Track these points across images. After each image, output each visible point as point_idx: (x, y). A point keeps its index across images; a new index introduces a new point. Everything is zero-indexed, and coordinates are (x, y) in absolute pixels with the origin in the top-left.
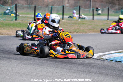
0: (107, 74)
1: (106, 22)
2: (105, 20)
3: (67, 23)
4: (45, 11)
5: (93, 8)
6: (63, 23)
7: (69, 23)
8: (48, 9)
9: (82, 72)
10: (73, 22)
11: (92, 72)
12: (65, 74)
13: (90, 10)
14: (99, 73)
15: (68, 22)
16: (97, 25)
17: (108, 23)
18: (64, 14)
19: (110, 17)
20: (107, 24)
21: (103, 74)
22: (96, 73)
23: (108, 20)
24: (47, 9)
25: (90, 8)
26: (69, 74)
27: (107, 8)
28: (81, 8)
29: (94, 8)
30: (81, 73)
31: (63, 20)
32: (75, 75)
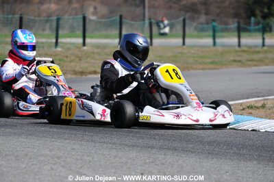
0: (185, 150)
1: (180, 50)
2: (177, 47)
3: (93, 53)
4: (44, 30)
5: (150, 19)
6: (85, 54)
7: (99, 54)
8: (51, 26)
9: (129, 146)
10: (106, 50)
11: (153, 147)
12: (93, 152)
13: (144, 24)
14: (168, 149)
15: (96, 50)
16: (160, 56)
17: (185, 51)
18: (87, 34)
19: (188, 41)
20: (182, 53)
22: (161, 148)
23: (184, 47)
24: (48, 25)
25: (144, 20)
26: (100, 152)
27: (182, 18)
28: (123, 20)
29: (153, 21)
30: (127, 149)
31: (85, 48)
32: (114, 152)
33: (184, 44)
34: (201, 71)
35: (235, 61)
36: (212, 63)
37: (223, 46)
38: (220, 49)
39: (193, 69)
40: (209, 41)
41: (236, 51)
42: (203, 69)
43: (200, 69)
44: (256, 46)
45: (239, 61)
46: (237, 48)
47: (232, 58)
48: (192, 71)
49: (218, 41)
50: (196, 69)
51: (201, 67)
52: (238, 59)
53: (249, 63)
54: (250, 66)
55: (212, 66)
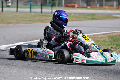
0: (13, 65)
1: (15, 14)
2: (14, 12)
16: (6, 17)
17: (17, 15)
19: (19, 9)
20: (16, 16)
21: (9, 65)
22: (3, 64)
23: (18, 13)
33: (17, 11)
34: (24, 24)
35: (39, 20)
36: (29, 21)
37: (35, 12)
38: (33, 14)
39: (20, 23)
40: (29, 10)
41: (40, 15)
42: (25, 23)
43: (24, 23)
44: (49, 13)
45: (41, 20)
46: (41, 14)
47: (38, 19)
48: (20, 24)
49: (33, 10)
50: (22, 23)
51: (24, 22)
52: (41, 19)
53: (45, 21)
54: (46, 22)
55: (29, 22)
